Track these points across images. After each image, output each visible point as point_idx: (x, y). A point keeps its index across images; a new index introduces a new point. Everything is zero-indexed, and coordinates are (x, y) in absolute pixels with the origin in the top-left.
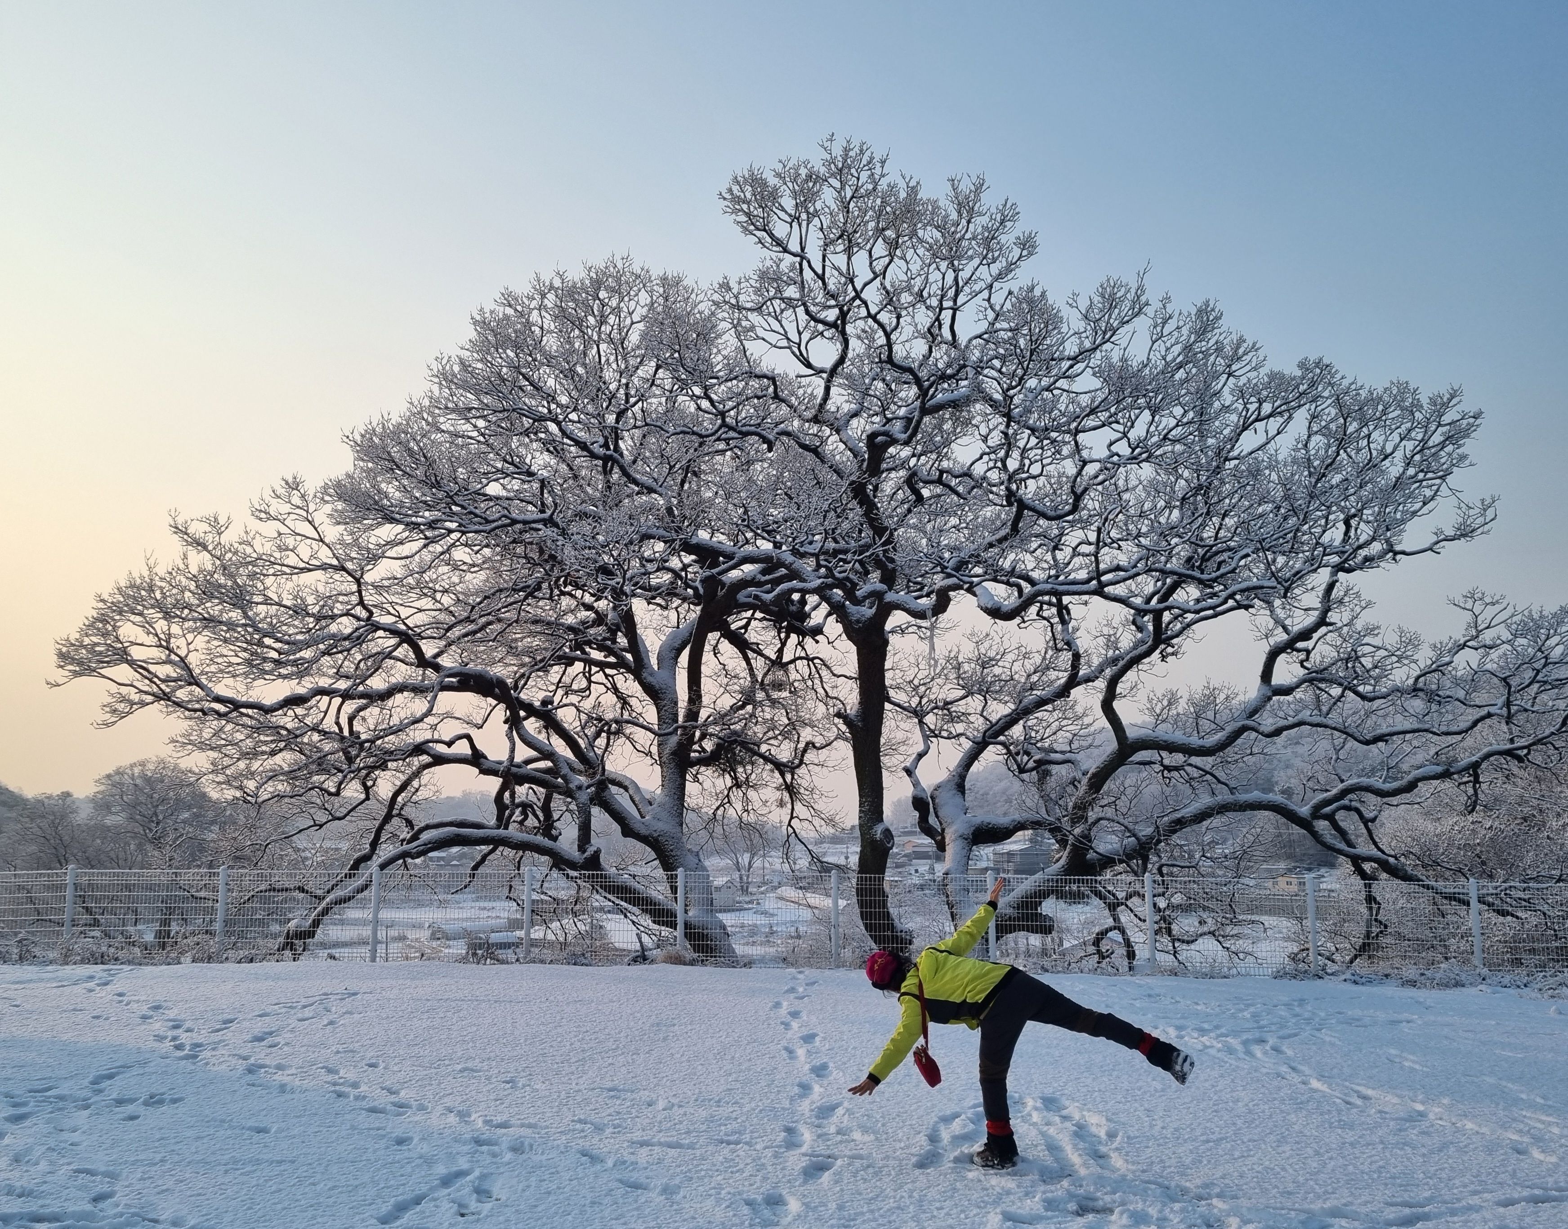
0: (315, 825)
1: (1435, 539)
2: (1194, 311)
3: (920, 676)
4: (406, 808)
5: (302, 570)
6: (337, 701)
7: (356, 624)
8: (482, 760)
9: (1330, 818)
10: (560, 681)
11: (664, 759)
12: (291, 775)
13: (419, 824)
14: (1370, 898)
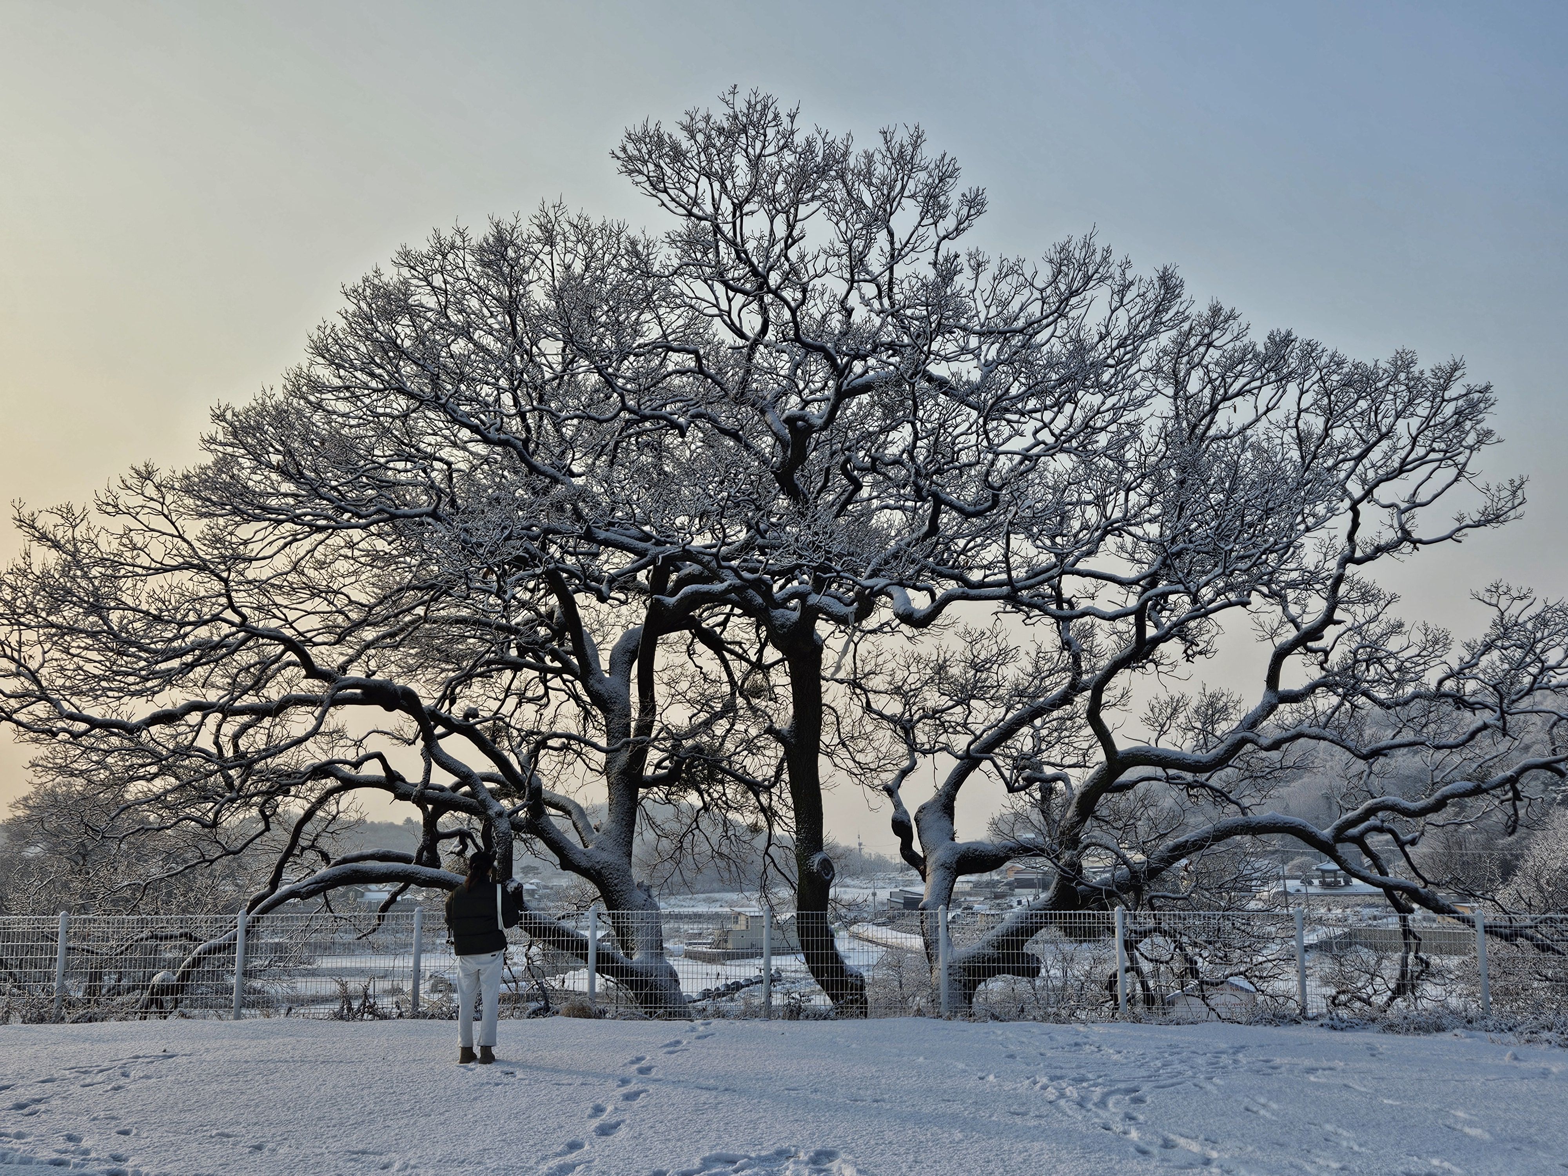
0: (205, 861)
1: (1457, 525)
2: (1155, 277)
3: (910, 681)
5: (157, 571)
6: (214, 718)
7: (229, 631)
8: (399, 783)
9: (1359, 841)
10: (509, 688)
11: (612, 779)
13: (337, 856)
14: (1407, 933)
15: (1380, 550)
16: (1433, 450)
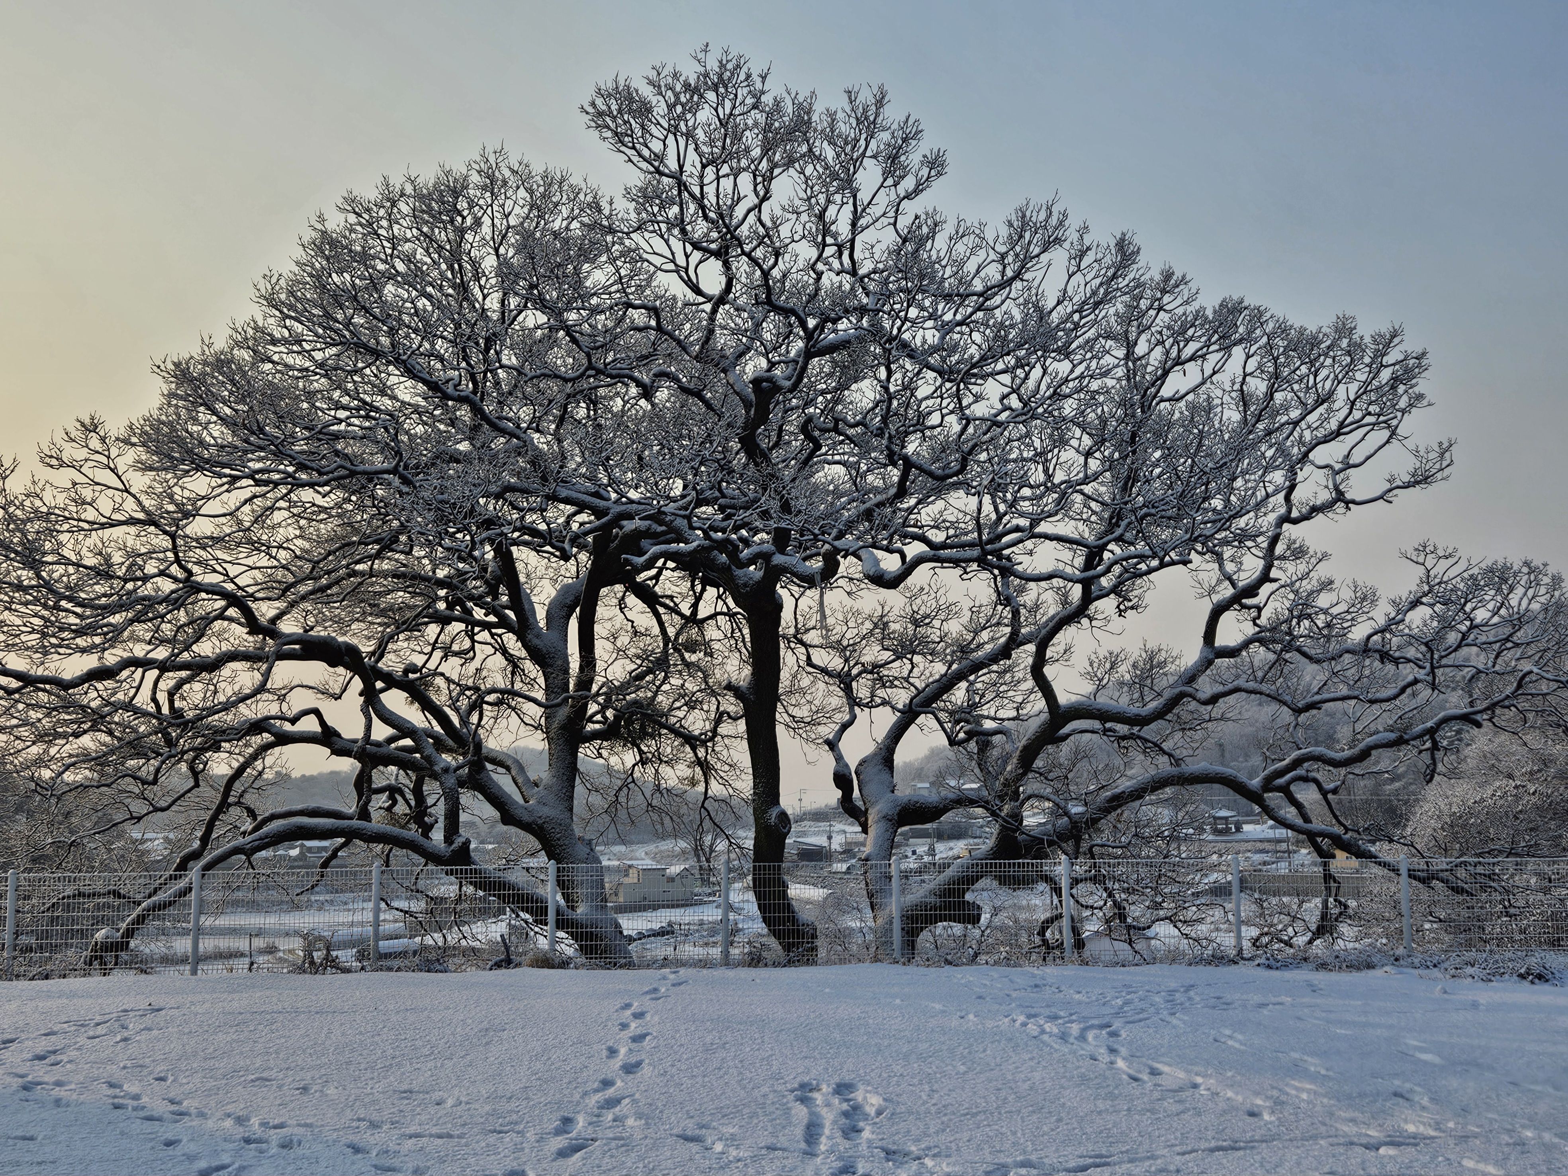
0: (132, 818)
1: (1388, 486)
2: (1112, 243)
3: (848, 635)
4: (247, 796)
5: (103, 526)
6: (153, 674)
7: (174, 586)
8: (335, 739)
9: (1285, 790)
10: (436, 641)
11: (552, 735)
12: (98, 761)
13: (263, 813)
14: (1328, 877)
15: (1315, 510)
16: (1369, 414)
